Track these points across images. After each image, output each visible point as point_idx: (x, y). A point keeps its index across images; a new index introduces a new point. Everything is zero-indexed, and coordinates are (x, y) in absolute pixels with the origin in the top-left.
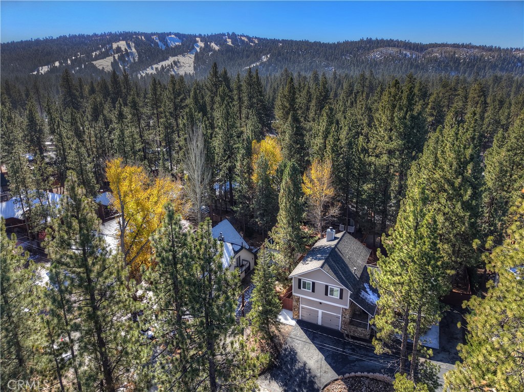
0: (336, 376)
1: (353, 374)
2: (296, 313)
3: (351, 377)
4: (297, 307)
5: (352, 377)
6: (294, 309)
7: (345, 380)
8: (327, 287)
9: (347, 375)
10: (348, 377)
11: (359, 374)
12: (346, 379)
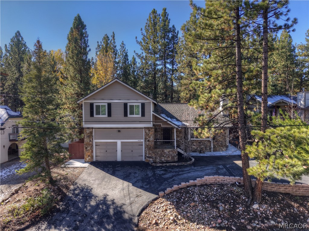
0: (154, 196)
1: (175, 187)
2: (89, 154)
3: (174, 191)
4: (89, 145)
5: (176, 191)
6: (86, 148)
7: (167, 197)
8: (125, 105)
9: (168, 190)
10: (171, 193)
11: (183, 184)
12: (168, 194)
